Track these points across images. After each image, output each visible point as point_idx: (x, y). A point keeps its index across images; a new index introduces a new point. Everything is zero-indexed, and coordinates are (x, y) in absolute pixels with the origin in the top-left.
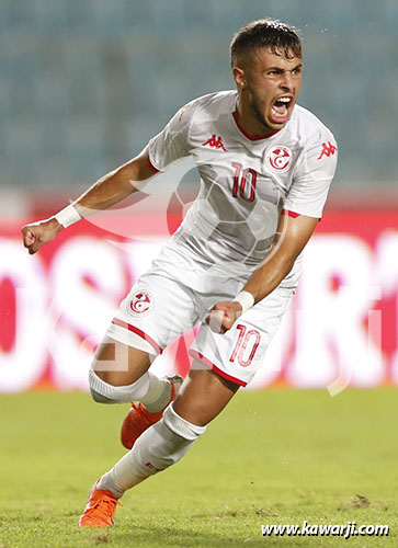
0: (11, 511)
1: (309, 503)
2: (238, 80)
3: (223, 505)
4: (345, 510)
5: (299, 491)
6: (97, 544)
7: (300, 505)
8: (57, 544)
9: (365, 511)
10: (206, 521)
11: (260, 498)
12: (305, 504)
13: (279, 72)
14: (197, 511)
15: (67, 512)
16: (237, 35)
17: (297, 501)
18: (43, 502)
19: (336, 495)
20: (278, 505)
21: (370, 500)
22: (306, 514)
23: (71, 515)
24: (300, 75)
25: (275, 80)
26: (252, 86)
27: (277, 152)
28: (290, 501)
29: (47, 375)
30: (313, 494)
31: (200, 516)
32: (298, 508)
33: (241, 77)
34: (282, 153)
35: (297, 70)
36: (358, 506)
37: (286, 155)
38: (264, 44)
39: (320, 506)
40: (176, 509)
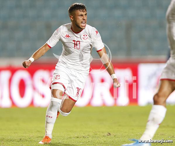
0: (23, 136)
1: (96, 135)
2: (71, 19)
3: (75, 135)
4: (105, 136)
5: (94, 132)
6: (44, 144)
7: (94, 135)
8: (35, 144)
9: (110, 136)
10: (71, 139)
11: (84, 133)
12: (95, 135)
13: (82, 15)
14: (69, 137)
15: (37, 137)
16: (69, 8)
17: (93, 134)
18: (31, 134)
19: (103, 132)
20: (88, 135)
21: (111, 134)
22: (95, 137)
23: (38, 137)
24: (87, 16)
25: (81, 18)
26: (75, 20)
27: (84, 35)
28: (91, 134)
29: (32, 103)
30: (97, 132)
31: (70, 138)
32: (94, 136)
33: (72, 18)
34: (85, 35)
35: (86, 15)
36: (108, 135)
37: (86, 36)
38: (77, 9)
39: (99, 135)
40: (63, 136)
